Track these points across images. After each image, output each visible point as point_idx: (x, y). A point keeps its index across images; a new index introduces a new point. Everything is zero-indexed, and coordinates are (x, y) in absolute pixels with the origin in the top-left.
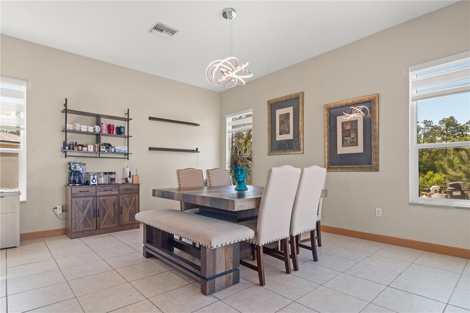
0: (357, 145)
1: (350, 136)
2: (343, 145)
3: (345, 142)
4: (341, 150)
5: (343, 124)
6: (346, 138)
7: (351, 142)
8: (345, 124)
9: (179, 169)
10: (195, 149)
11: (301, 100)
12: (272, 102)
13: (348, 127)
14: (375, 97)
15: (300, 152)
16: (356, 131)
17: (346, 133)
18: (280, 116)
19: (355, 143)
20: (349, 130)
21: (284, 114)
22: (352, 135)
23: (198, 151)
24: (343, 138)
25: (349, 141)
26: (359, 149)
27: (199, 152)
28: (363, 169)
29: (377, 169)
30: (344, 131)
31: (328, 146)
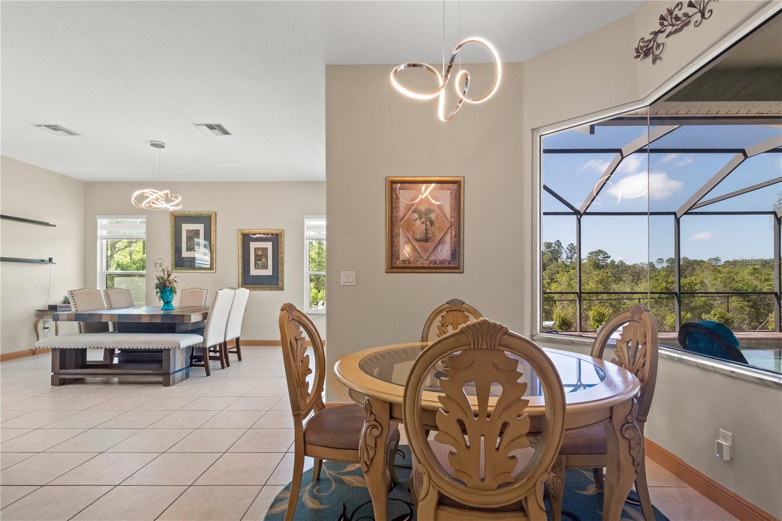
0: (267, 269)
1: (261, 261)
2: (256, 268)
3: (257, 265)
4: (254, 272)
5: (255, 249)
6: (258, 262)
7: (262, 266)
8: (257, 249)
9: (72, 290)
10: (48, 259)
11: (213, 220)
12: (177, 214)
13: (260, 253)
14: (282, 232)
15: (212, 271)
16: (266, 257)
17: (258, 258)
18: (188, 231)
19: (265, 267)
20: (261, 255)
21: (193, 230)
22: (263, 260)
23: (53, 261)
24: (255, 261)
25: (260, 264)
26: (269, 272)
27: (55, 263)
28: (271, 289)
29: (282, 289)
30: (256, 256)
31: (241, 268)
